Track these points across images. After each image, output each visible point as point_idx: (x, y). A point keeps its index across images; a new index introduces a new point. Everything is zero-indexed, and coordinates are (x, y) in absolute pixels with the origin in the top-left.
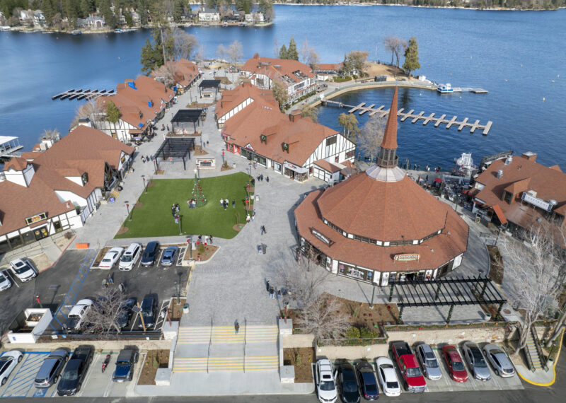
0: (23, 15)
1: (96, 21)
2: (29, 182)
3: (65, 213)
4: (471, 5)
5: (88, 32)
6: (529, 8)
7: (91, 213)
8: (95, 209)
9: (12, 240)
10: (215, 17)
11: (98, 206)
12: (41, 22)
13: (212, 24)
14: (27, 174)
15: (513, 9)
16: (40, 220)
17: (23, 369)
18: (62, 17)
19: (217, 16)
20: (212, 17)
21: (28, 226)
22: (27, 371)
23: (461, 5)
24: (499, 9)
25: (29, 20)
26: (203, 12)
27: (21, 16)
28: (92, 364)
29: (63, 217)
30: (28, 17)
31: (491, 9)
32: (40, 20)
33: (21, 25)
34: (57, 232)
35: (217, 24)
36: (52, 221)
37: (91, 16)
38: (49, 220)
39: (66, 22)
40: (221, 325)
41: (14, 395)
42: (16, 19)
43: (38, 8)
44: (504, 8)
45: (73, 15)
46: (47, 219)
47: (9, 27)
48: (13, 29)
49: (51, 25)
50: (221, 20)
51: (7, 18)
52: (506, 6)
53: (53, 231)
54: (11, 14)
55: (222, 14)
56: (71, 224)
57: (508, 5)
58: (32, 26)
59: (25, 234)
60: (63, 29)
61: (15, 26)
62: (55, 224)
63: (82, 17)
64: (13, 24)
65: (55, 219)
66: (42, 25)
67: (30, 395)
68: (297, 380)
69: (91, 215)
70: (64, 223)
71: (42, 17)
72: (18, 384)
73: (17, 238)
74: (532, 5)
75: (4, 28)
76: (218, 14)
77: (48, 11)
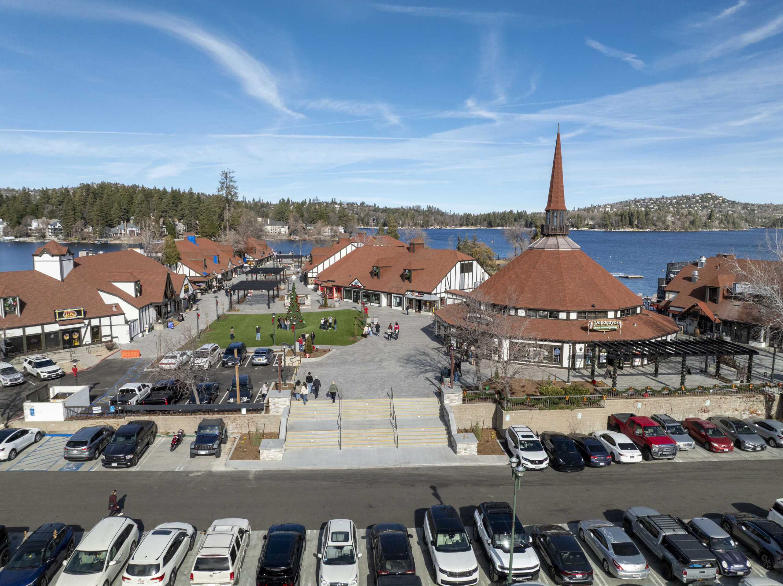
0: (35, 224)
1: (128, 230)
2: (65, 276)
3: (110, 316)
4: (597, 226)
5: (117, 242)
6: (665, 229)
7: (141, 332)
8: (147, 331)
9: (30, 338)
10: (283, 230)
11: (151, 328)
12: (55, 232)
13: (279, 238)
14: (64, 263)
15: (648, 230)
16: (75, 317)
17: (40, 448)
18: (85, 226)
19: (285, 230)
20: (278, 230)
21: (56, 322)
22: (48, 450)
23: (584, 226)
24: (632, 230)
25: (41, 229)
26: (268, 225)
27: (31, 226)
28: (154, 445)
29: (105, 321)
30: (41, 226)
31: (621, 230)
32: (55, 230)
33: (29, 236)
34: (93, 342)
35: (284, 238)
36: (89, 323)
37: (123, 224)
38: (86, 322)
39: (89, 233)
40: (354, 399)
41: (26, 469)
42: (25, 228)
43: (55, 217)
44: (636, 230)
45: (101, 222)
46: (84, 319)
47: (13, 238)
48: (17, 240)
49: (68, 235)
50: (290, 234)
51: (13, 227)
52: (638, 227)
53: (88, 339)
54: (19, 223)
55: (291, 227)
56: (114, 335)
57: (640, 226)
58: (44, 237)
59: (49, 334)
60: (84, 239)
61: (20, 237)
62: (92, 328)
63: (111, 226)
64: (19, 235)
65: (95, 322)
66: (56, 236)
67: (56, 468)
68: (479, 452)
69: (140, 335)
70: (105, 331)
71: (58, 226)
72: (35, 461)
73: (37, 337)
74: (668, 226)
75: (6, 238)
76: (286, 227)
77: (69, 219)
